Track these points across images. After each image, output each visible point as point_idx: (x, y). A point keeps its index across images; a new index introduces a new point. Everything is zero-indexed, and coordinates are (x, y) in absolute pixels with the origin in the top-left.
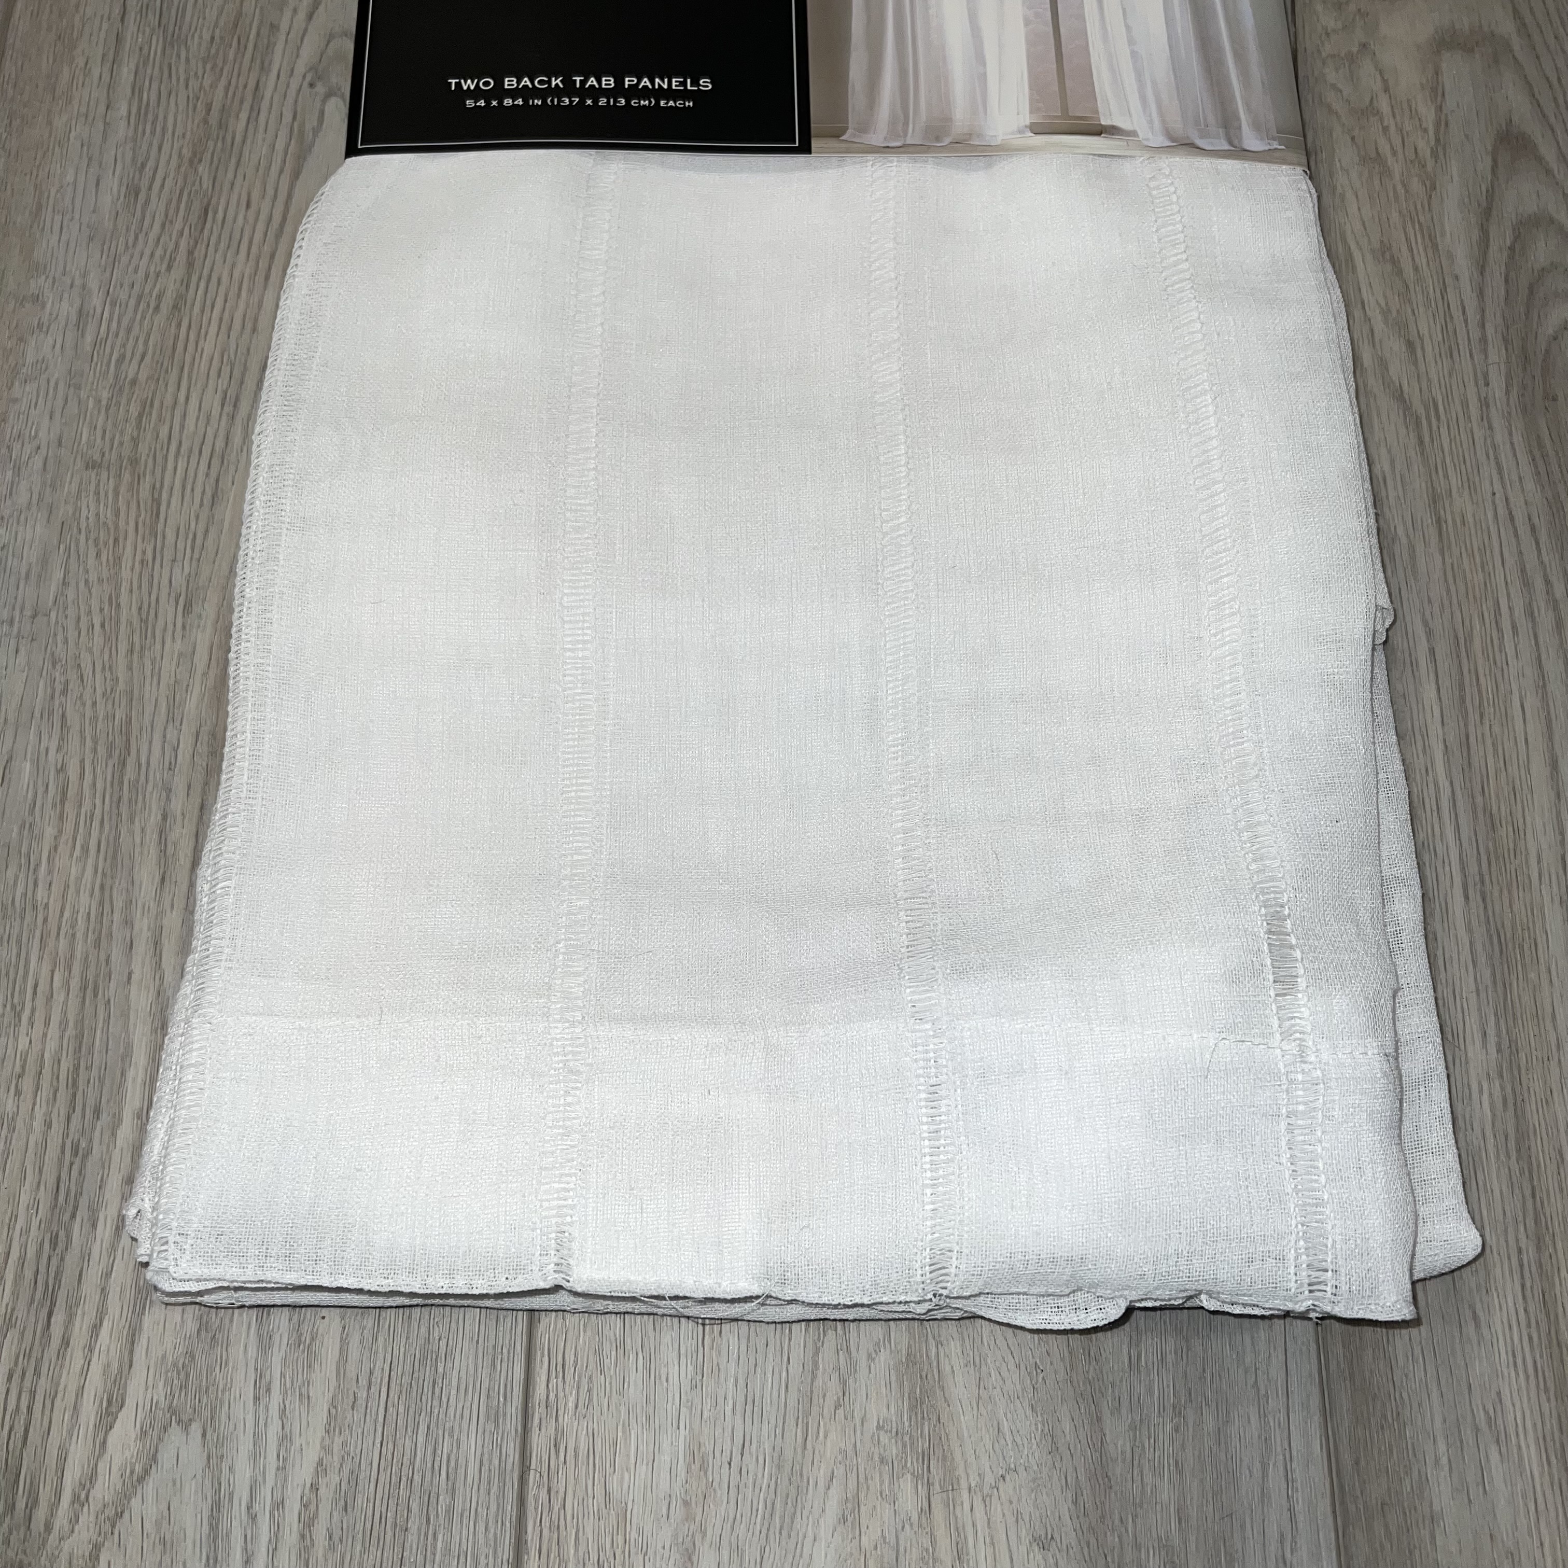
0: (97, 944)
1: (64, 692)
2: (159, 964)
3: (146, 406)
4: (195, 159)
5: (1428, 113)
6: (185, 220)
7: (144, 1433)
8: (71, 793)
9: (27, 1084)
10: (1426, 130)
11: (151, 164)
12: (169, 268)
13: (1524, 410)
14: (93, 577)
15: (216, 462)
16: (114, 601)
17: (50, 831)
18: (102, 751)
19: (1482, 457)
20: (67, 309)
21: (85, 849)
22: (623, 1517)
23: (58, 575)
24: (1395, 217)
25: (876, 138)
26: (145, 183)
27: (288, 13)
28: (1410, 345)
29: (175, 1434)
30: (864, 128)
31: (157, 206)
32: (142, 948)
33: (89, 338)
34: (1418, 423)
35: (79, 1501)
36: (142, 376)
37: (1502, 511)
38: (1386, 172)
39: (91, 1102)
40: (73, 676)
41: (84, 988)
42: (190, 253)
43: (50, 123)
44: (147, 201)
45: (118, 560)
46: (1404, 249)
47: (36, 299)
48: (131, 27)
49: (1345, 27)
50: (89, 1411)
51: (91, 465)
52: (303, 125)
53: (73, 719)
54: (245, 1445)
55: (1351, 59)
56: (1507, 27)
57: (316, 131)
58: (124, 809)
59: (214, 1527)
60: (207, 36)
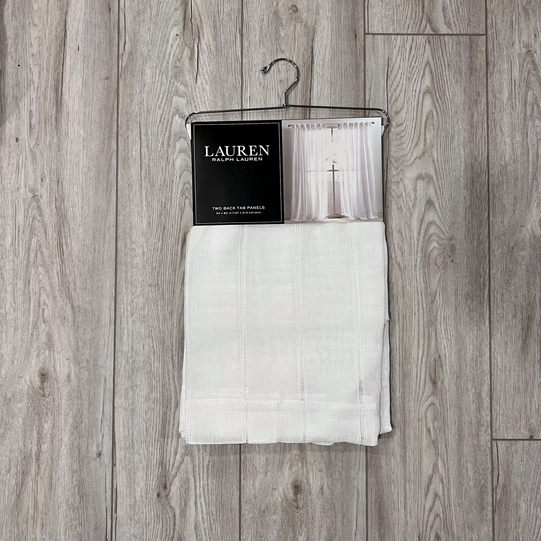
0: (164, 378)
1: (151, 332)
2: (174, 382)
3: (158, 272)
4: (161, 215)
5: (413, 196)
6: (161, 230)
7: (181, 457)
8: (155, 351)
9: (155, 403)
10: (412, 201)
11: (152, 217)
12: (159, 241)
13: (423, 267)
14: (153, 309)
15: (173, 285)
16: (158, 314)
17: (153, 358)
18: (160, 343)
19: (413, 278)
20: (140, 251)
21: (159, 361)
22: (256, 468)
23: (147, 309)
24: (403, 222)
25: (297, 220)
26: (151, 221)
27: (175, 177)
28: (402, 253)
29: (186, 457)
31: (155, 227)
32: (171, 379)
33: (145, 258)
34: (402, 271)
35: (173, 466)
36: (157, 266)
37: (416, 289)
38: (402, 212)
39: (166, 406)
40: (152, 329)
41: (162, 386)
42: (162, 238)
43: (130, 207)
44: (152, 226)
45: (158, 305)
46: (404, 230)
47: (134, 249)
48: (143, 182)
49: (398, 174)
50: (173, 454)
51: (150, 286)
52: (181, 206)
53: (154, 337)
54: (197, 458)
55: (398, 183)
56: (433, 173)
57: (184, 207)
58: (165, 354)
59: (194, 470)
60: (159, 184)
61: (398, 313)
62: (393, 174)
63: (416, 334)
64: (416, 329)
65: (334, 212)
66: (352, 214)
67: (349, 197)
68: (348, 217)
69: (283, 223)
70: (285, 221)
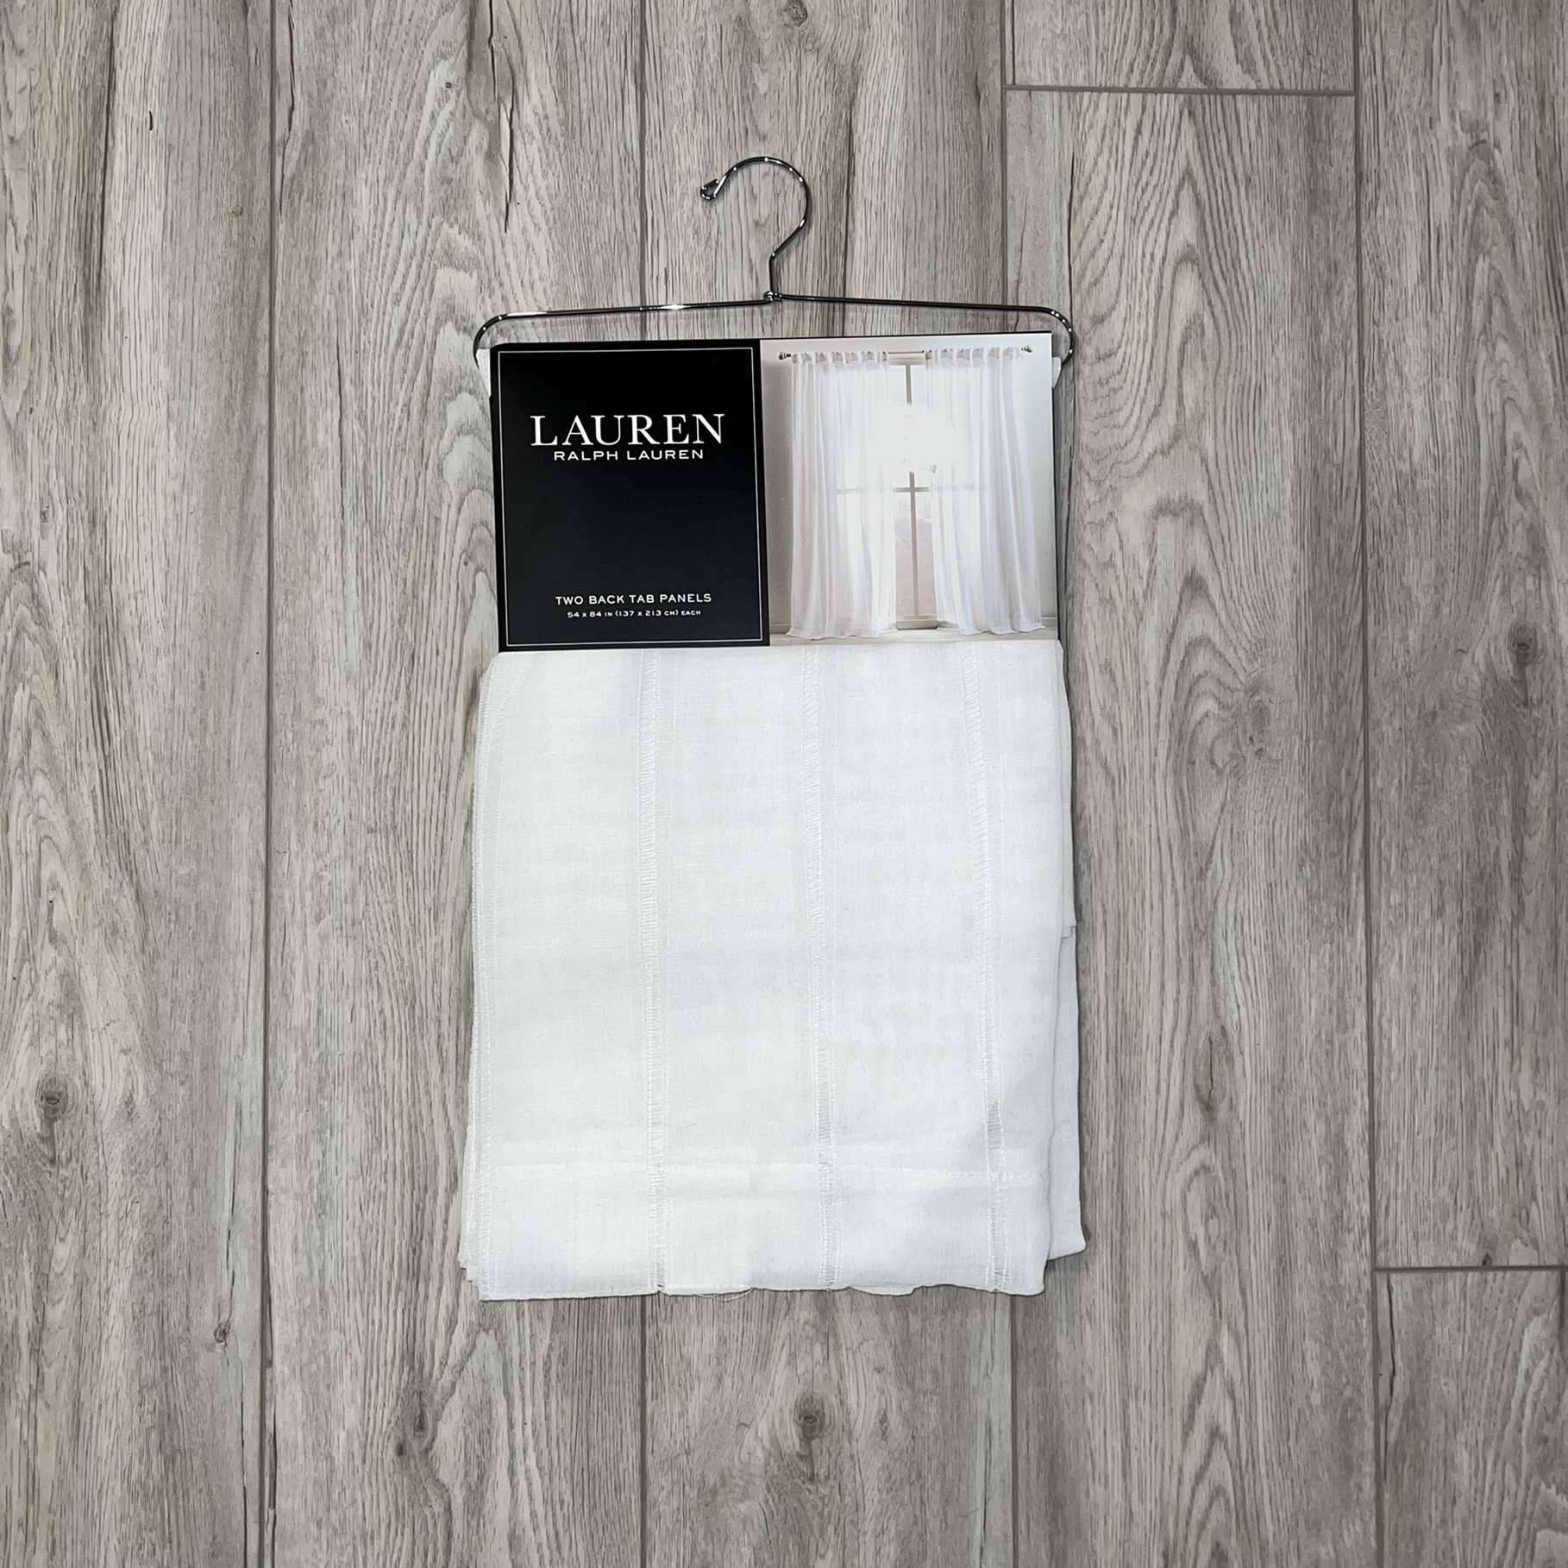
0: (414, 1104)
1: (376, 968)
2: (446, 1115)
3: (396, 791)
4: (401, 621)
5: (1144, 565)
6: (402, 664)
7: (468, 1335)
8: (389, 1024)
9: (390, 1177)
10: (1141, 577)
11: (375, 625)
12: (397, 698)
13: (1175, 772)
14: (382, 900)
15: (440, 827)
16: (395, 914)
17: (381, 1047)
18: (401, 1001)
19: (1147, 803)
20: (342, 728)
21: (400, 1055)
22: (689, 1365)
23: (362, 899)
24: (1116, 641)
25: (807, 634)
26: (374, 638)
27: (445, 507)
28: (1115, 730)
29: (482, 1335)
30: (800, 627)
31: (384, 655)
32: (436, 1106)
33: (357, 748)
34: (1113, 782)
35: (443, 1364)
36: (391, 772)
37: (1154, 836)
38: (1113, 610)
39: (422, 1185)
40: (380, 959)
41: (410, 1128)
42: (408, 688)
43: (310, 597)
44: (377, 653)
45: (394, 889)
46: (1119, 665)
47: (322, 722)
48: (349, 523)
49: (1101, 500)
50: (442, 1327)
51: (371, 831)
52: (463, 593)
53: (383, 983)
54: (515, 1339)
55: (1102, 525)
56: (1202, 496)
57: (472, 598)
58: (417, 1032)
59: (505, 1374)
60: (397, 528)
61: (1103, 906)
62: (1088, 502)
63: (1155, 965)
64: (1156, 950)
65: (917, 611)
66: (966, 617)
67: (960, 566)
68: (956, 626)
69: (766, 643)
70: (772, 638)
